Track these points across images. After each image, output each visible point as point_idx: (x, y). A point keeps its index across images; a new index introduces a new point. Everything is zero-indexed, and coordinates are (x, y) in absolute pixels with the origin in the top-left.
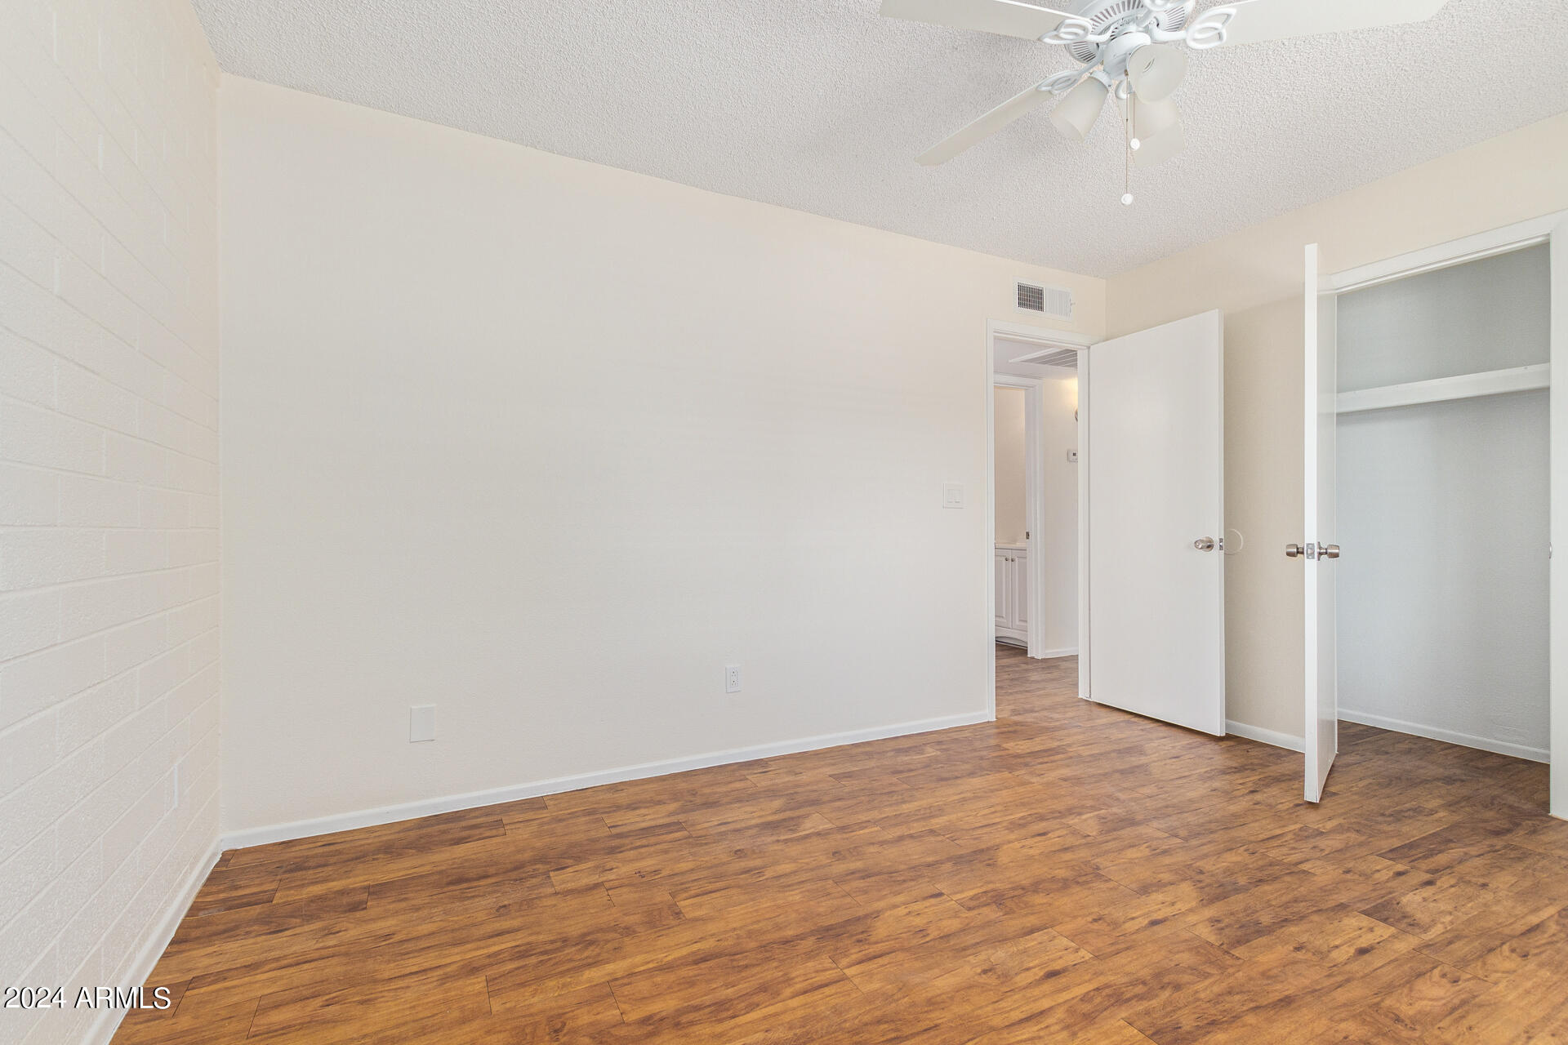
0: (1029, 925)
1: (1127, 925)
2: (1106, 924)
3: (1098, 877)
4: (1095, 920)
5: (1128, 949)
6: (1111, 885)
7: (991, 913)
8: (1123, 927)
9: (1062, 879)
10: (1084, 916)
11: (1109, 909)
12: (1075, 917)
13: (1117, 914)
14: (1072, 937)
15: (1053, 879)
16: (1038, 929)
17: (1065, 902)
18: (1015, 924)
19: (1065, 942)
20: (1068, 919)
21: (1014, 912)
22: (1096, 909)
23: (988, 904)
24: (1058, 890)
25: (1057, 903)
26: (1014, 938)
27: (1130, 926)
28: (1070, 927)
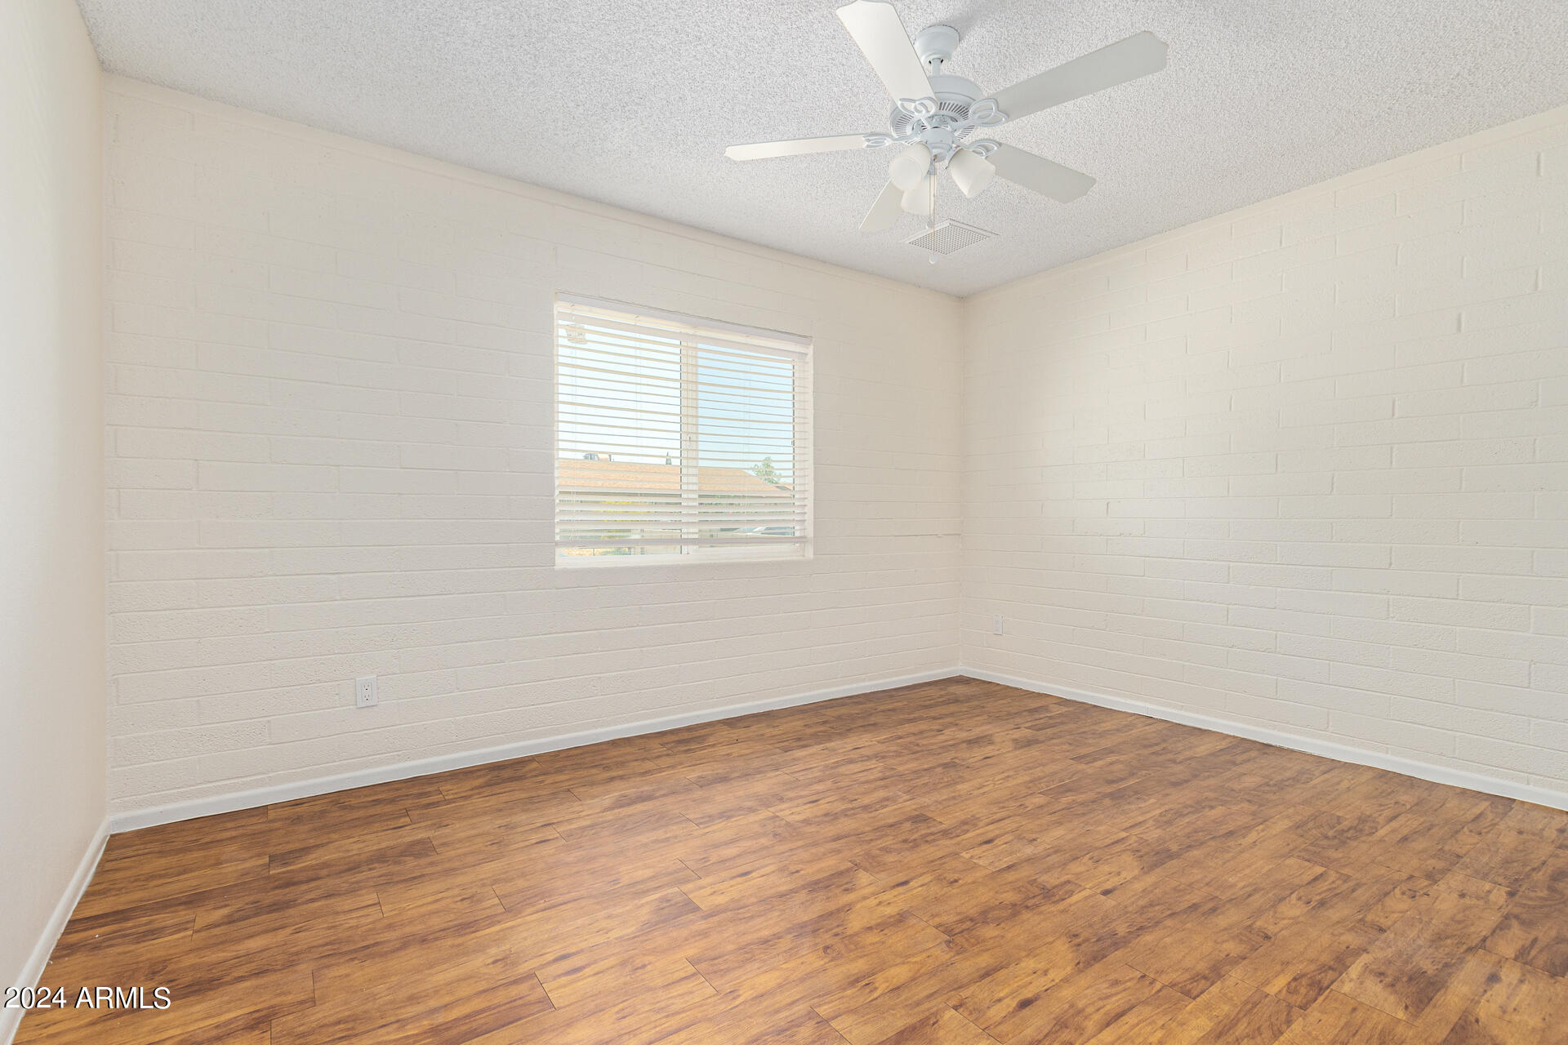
0: (1012, 873)
1: (930, 879)
2: (947, 879)
3: (948, 931)
4: (956, 881)
5: (932, 861)
6: (937, 920)
7: (1051, 879)
8: (932, 877)
9: (987, 923)
10: (965, 884)
11: (943, 892)
12: (974, 882)
13: (935, 889)
14: (975, 867)
15: (998, 922)
16: (1004, 870)
17: (984, 896)
18: (1025, 872)
19: (981, 862)
20: (980, 880)
21: (1028, 882)
22: (954, 891)
23: (1054, 888)
24: (993, 908)
25: (991, 894)
26: (1022, 862)
27: (927, 878)
28: (978, 874)
